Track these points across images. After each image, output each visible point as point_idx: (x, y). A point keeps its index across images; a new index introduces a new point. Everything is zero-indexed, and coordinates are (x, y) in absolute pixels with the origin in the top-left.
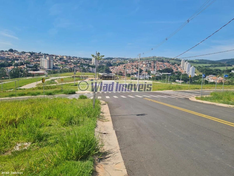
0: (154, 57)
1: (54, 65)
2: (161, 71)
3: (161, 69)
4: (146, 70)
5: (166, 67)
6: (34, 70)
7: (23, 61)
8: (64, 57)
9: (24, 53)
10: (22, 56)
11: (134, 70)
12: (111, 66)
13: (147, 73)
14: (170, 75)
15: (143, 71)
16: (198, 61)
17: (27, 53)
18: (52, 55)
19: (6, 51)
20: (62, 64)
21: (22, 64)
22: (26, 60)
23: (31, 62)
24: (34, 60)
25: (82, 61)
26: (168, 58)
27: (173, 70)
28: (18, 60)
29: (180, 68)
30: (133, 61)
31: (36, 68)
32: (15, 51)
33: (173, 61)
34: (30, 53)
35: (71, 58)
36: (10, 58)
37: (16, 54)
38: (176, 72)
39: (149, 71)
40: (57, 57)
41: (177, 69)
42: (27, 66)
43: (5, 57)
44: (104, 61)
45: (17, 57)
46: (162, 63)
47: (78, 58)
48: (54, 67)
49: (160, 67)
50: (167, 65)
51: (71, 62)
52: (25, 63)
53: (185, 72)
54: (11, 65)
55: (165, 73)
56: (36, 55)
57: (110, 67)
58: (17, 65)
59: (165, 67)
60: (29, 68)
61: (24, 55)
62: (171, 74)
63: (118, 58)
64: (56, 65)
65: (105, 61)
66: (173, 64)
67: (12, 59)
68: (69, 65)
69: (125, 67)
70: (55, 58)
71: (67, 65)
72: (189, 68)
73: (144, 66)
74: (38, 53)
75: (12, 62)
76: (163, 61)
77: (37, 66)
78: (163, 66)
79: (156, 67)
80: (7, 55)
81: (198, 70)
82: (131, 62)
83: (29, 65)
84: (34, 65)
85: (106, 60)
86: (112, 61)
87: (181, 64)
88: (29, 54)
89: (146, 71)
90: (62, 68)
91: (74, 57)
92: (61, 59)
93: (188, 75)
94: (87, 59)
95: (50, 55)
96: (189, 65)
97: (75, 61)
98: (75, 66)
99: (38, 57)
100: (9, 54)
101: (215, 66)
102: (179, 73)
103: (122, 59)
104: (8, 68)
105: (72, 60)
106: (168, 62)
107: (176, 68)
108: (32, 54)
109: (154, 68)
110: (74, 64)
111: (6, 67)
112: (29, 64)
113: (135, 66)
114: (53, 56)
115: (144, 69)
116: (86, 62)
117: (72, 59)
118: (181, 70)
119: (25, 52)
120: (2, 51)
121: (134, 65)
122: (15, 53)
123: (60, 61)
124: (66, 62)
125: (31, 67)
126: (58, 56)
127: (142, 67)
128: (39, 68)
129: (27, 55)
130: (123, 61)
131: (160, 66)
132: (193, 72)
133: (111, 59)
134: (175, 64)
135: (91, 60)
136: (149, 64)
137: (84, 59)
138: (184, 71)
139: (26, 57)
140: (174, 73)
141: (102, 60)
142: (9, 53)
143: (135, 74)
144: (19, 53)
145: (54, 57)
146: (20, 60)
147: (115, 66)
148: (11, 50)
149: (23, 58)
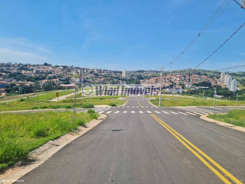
0: (189, 69)
1: (84, 78)
2: (197, 85)
3: (197, 83)
4: (179, 83)
5: (203, 81)
6: (66, 84)
7: (55, 75)
8: (95, 70)
9: (57, 66)
10: (55, 69)
11: (166, 84)
12: (142, 79)
13: (180, 87)
14: (207, 88)
16: (241, 74)
17: (60, 66)
18: (83, 69)
19: (41, 65)
20: (92, 77)
21: (55, 77)
22: (58, 74)
23: (63, 75)
24: (66, 73)
25: (112, 74)
26: (206, 71)
27: (211, 84)
28: (51, 73)
29: (219, 81)
30: (165, 74)
31: (67, 81)
32: (49, 64)
33: (212, 74)
34: (63, 66)
35: (102, 71)
36: (45, 72)
37: (50, 67)
38: (215, 86)
39: (183, 85)
40: (88, 70)
41: (216, 83)
42: (59, 79)
43: (40, 71)
44: (135, 74)
45: (51, 70)
46: (198, 76)
47: (108, 71)
48: (84, 80)
49: (196, 80)
50: (204, 79)
51: (101, 75)
52: (58, 77)
53: (226, 86)
54: (45, 79)
55: (202, 86)
56: (68, 69)
57: (140, 81)
58: (50, 78)
59: (202, 80)
60: (61, 81)
61: (57, 69)
62: (209, 88)
63: (150, 71)
64: (87, 78)
65: (136, 74)
66: (212, 77)
67: (46, 72)
68: (100, 78)
69: (156, 80)
70: (87, 72)
71: (97, 78)
72: (230, 82)
73: (178, 79)
74: (71, 67)
75: (46, 75)
76: (199, 74)
77: (69, 79)
78: (199, 79)
79: (191, 81)
80: (42, 69)
81: (241, 83)
82: (164, 74)
83: (62, 78)
84: (66, 79)
85: (137, 73)
86: (144, 74)
87: (220, 77)
88: (62, 68)
89: (180, 85)
90: (92, 81)
91: (105, 70)
92: (91, 72)
93: (229, 89)
94: (118, 72)
95: (82, 69)
96: (230, 78)
97: (105, 74)
98: (105, 80)
99: (70, 71)
100: (43, 68)
102: (219, 88)
103: (154, 71)
104: (42, 81)
105: (102, 74)
106: (206, 75)
107: (215, 81)
108: (65, 67)
109: (189, 81)
110: (104, 77)
111: (41, 80)
112: (61, 77)
113: (168, 79)
114: (85, 69)
115: (177, 83)
116: (116, 75)
117: (102, 72)
118: (221, 83)
119: (58, 66)
120: (38, 65)
121: (167, 78)
122: (49, 66)
123: (91, 74)
124: (96, 75)
125: (63, 81)
126: (89, 70)
127: (176, 80)
128: (70, 81)
129: (60, 69)
130: (155, 74)
131: (196, 79)
132: (234, 86)
133: (143, 71)
134: (214, 77)
135: (121, 73)
136: (184, 77)
137: (115, 72)
138: (224, 85)
139: (59, 70)
140: (212, 87)
141: (133, 73)
142: (44, 67)
143: (168, 87)
144: (53, 67)
145: (85, 71)
146: (54, 73)
147: (147, 79)
148: (46, 64)
149: (56, 72)
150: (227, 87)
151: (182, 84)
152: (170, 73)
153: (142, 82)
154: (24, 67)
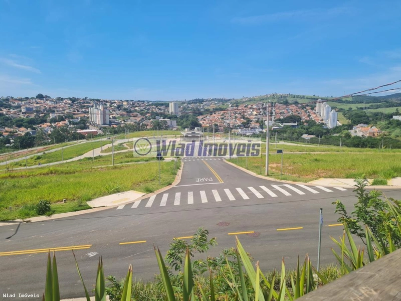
0: (273, 95)
1: (110, 118)
2: (282, 121)
3: (282, 118)
4: (256, 120)
5: (290, 114)
6: (82, 129)
7: (62, 115)
8: (124, 103)
9: (60, 99)
10: (58, 104)
11: (237, 121)
12: (201, 114)
13: (258, 125)
14: (295, 125)
15: (251, 121)
16: (350, 99)
17: (65, 99)
18: (104, 101)
19: (33, 98)
20: (122, 115)
21: (61, 119)
22: (65, 112)
23: (74, 114)
24: (78, 111)
25: (153, 108)
27: (301, 119)
28: (53, 112)
29: (314, 113)
30: (237, 104)
31: (84, 124)
32: (46, 96)
33: (305, 101)
34: (70, 99)
35: (136, 104)
36: (42, 110)
37: (49, 102)
38: (307, 122)
39: (262, 122)
40: (113, 103)
41: (309, 116)
42: (70, 122)
43: (33, 108)
44: (189, 107)
45: (52, 107)
46: (285, 106)
47: (146, 104)
48: (110, 122)
49: (281, 113)
50: (293, 110)
51: (136, 111)
52: (66, 117)
53: (322, 120)
54: (46, 121)
55: (288, 123)
56: (80, 103)
57: (198, 117)
58: (54, 121)
59: (289, 112)
60: (73, 124)
61: (62, 104)
62: (297, 125)
63: (213, 100)
64: (114, 118)
65: (191, 106)
66: (303, 107)
67: (44, 110)
68: (134, 116)
69: (223, 115)
70: (110, 106)
71: (131, 116)
72: (328, 113)
73: (255, 113)
74: (83, 99)
75: (44, 116)
76: (286, 103)
77: (85, 121)
78: (285, 111)
79: (274, 114)
80: (35, 105)
81: (344, 115)
82: (235, 105)
83: (73, 120)
84: (81, 120)
85: (193, 104)
86: (203, 106)
87: (316, 106)
88: (70, 102)
89: (257, 122)
90: (123, 122)
91: (139, 101)
92: (119, 107)
93: (326, 125)
94: (162, 105)
95: (102, 102)
96: (328, 108)
97: (142, 108)
98: (143, 119)
99: (84, 106)
100: (37, 103)
101: (378, 107)
102: (312, 123)
103: (219, 100)
104: (41, 126)
105: (137, 108)
106: (296, 103)
107: (308, 114)
108: (73, 100)
109: (271, 116)
110: (142, 114)
111: (38, 124)
112: (72, 118)
113: (240, 114)
114: (107, 102)
115: (253, 118)
116: (160, 109)
117: (136, 106)
118: (316, 116)
119: (62, 99)
120: (27, 98)
121: (238, 112)
122: (47, 100)
123: (119, 110)
124: (129, 112)
125: (76, 124)
126: (115, 102)
127: (252, 114)
128: (88, 124)
129: (66, 104)
130: (220, 105)
131: (281, 111)
132: (334, 120)
133: (201, 101)
134: (307, 107)
135: (167, 105)
136: (263, 109)
137: (158, 104)
138: (320, 119)
139: (65, 106)
140: (303, 122)
141: (186, 104)
142: (39, 101)
143: (239, 126)
144: (53, 101)
145: (108, 105)
146: (57, 111)
147: (208, 114)
148: (40, 97)
149: (61, 109)
150: (323, 122)
151: (260, 120)
152: (244, 102)
153: (200, 119)
154: (4, 103)
